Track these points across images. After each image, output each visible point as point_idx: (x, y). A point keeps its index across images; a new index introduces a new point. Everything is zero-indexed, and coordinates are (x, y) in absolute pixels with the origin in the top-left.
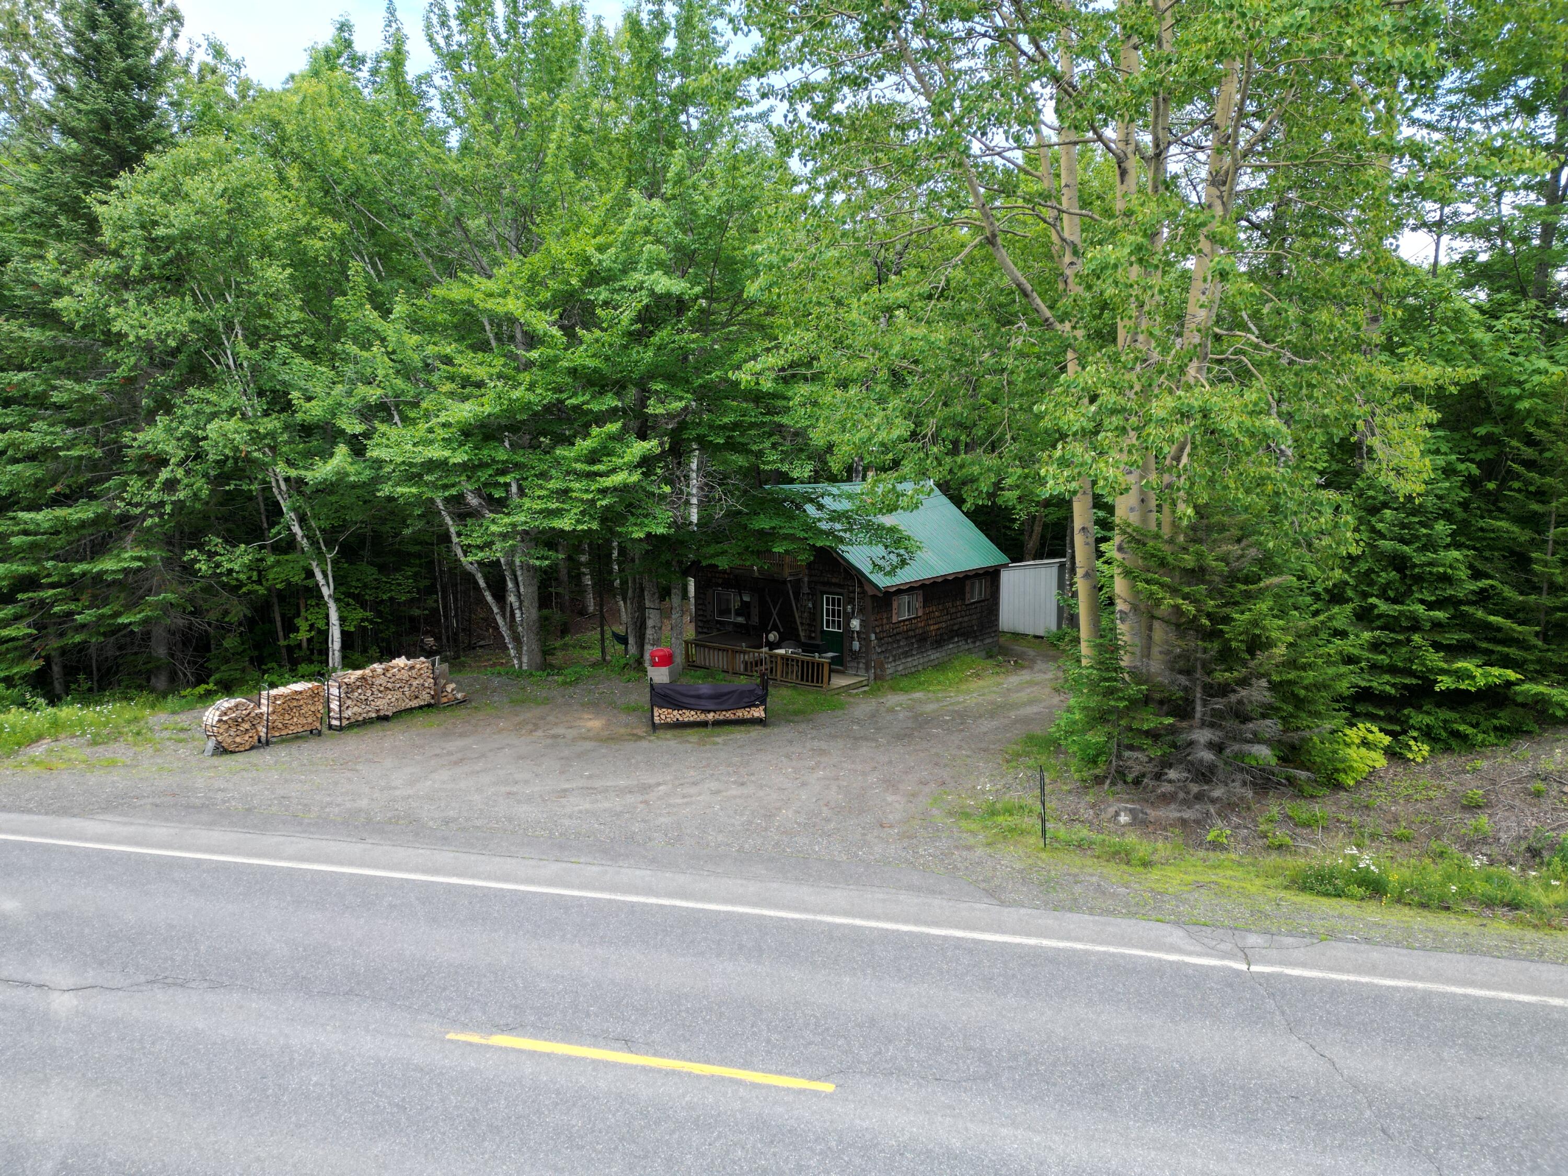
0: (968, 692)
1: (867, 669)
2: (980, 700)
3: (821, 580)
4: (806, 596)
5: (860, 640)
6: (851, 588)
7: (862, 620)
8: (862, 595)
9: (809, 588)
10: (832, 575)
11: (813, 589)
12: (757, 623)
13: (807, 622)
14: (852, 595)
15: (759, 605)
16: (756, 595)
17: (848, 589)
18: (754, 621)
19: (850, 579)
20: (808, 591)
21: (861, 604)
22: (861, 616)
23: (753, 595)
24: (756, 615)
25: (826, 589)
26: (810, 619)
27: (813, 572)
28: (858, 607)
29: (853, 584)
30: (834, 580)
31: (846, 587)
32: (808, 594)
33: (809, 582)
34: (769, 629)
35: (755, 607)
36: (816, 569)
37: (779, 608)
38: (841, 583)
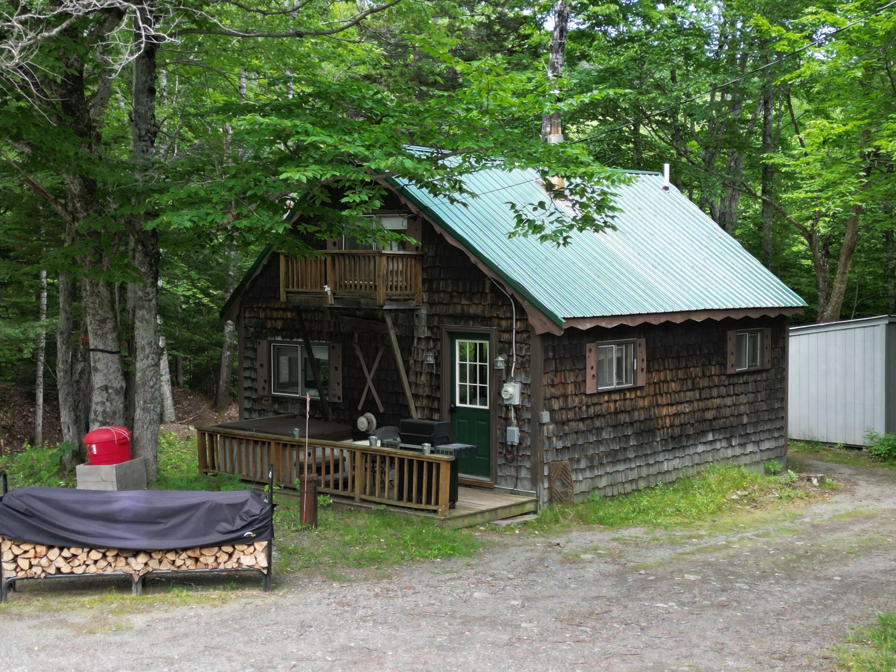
0: (735, 529)
1: (535, 482)
2: (760, 543)
3: (451, 312)
4: (424, 343)
5: (520, 423)
6: (504, 323)
7: (526, 384)
8: (525, 335)
9: (429, 328)
10: (470, 299)
11: (435, 330)
12: (339, 398)
13: (424, 392)
14: (505, 336)
15: (343, 366)
16: (339, 347)
17: (499, 325)
18: (334, 396)
19: (502, 306)
20: (428, 334)
21: (524, 353)
22: (523, 376)
23: (333, 348)
24: (338, 384)
25: (460, 327)
26: (431, 386)
27: (436, 296)
28: (517, 359)
29: (508, 315)
30: (473, 310)
31: (496, 321)
32: (428, 339)
33: (429, 316)
34: (360, 408)
35: (336, 369)
36: (442, 291)
37: (377, 370)
38: (487, 314)
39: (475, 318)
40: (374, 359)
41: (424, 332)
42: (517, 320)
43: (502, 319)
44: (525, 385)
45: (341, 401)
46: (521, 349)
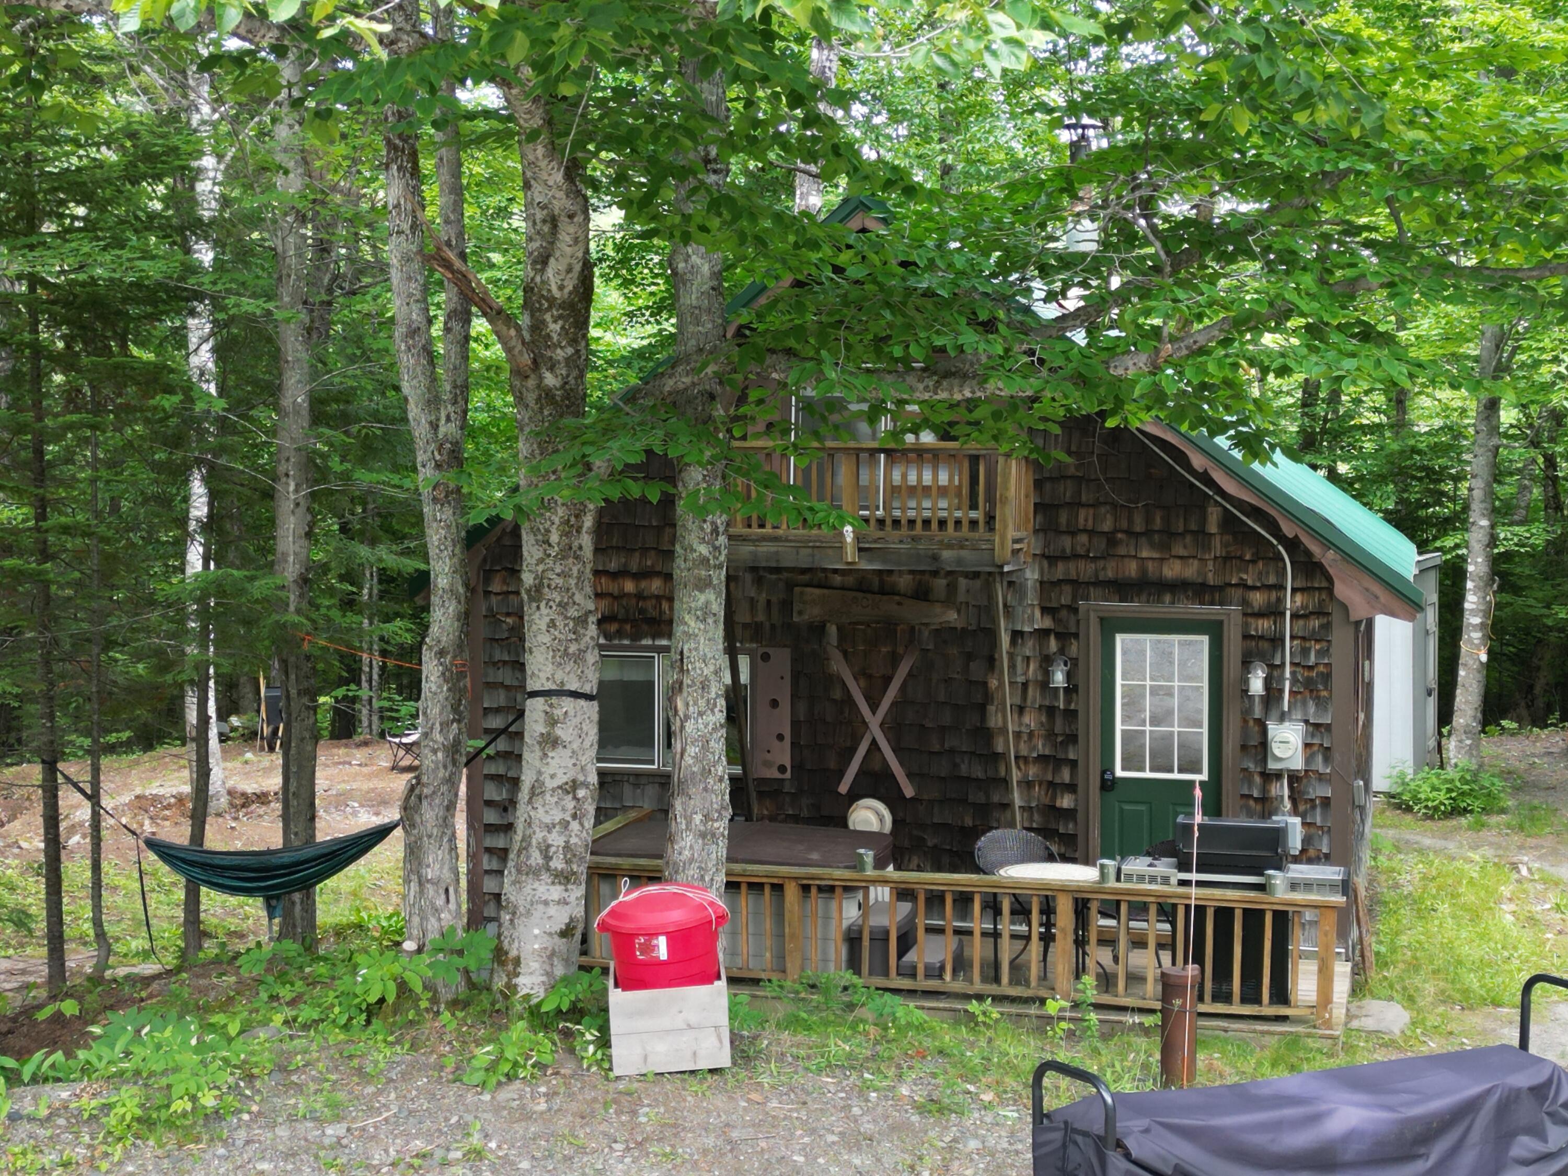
3: (1110, 574)
4: (1030, 643)
5: (1302, 808)
6: (1258, 599)
7: (1317, 726)
8: (1315, 623)
9: (1045, 610)
10: (1165, 547)
11: (1064, 613)
12: (782, 769)
13: (1034, 748)
14: (1264, 625)
15: (795, 697)
16: (782, 658)
17: (1245, 602)
18: (767, 764)
19: (1253, 562)
20: (1041, 622)
21: (1312, 660)
22: (1312, 709)
23: (766, 657)
24: (780, 737)
25: (1132, 607)
26: (1050, 735)
27: (1066, 542)
28: (1293, 673)
29: (1272, 580)
30: (1172, 570)
31: (1236, 594)
32: (1043, 634)
33: (1044, 585)
34: (843, 788)
35: (774, 704)
36: (1085, 531)
37: (894, 704)
38: (1211, 579)
39: (1178, 587)
40: (888, 680)
41: (1031, 619)
42: (1294, 590)
43: (1254, 588)
44: (1315, 728)
45: (788, 775)
46: (1305, 652)
